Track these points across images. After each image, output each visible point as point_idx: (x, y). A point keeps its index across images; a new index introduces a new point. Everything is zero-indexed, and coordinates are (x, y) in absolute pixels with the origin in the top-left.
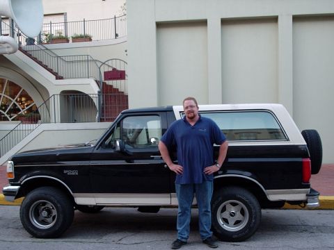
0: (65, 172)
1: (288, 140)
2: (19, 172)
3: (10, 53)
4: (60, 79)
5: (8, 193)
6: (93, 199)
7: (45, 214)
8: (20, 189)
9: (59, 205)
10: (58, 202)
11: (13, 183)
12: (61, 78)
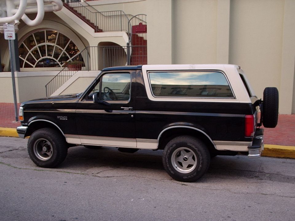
0: (58, 117)
1: (235, 98)
2: (27, 116)
3: (57, 11)
4: (98, 32)
5: (20, 132)
6: (79, 140)
7: (45, 149)
8: (27, 129)
9: (54, 143)
10: (53, 140)
11: (23, 123)
12: (101, 31)
